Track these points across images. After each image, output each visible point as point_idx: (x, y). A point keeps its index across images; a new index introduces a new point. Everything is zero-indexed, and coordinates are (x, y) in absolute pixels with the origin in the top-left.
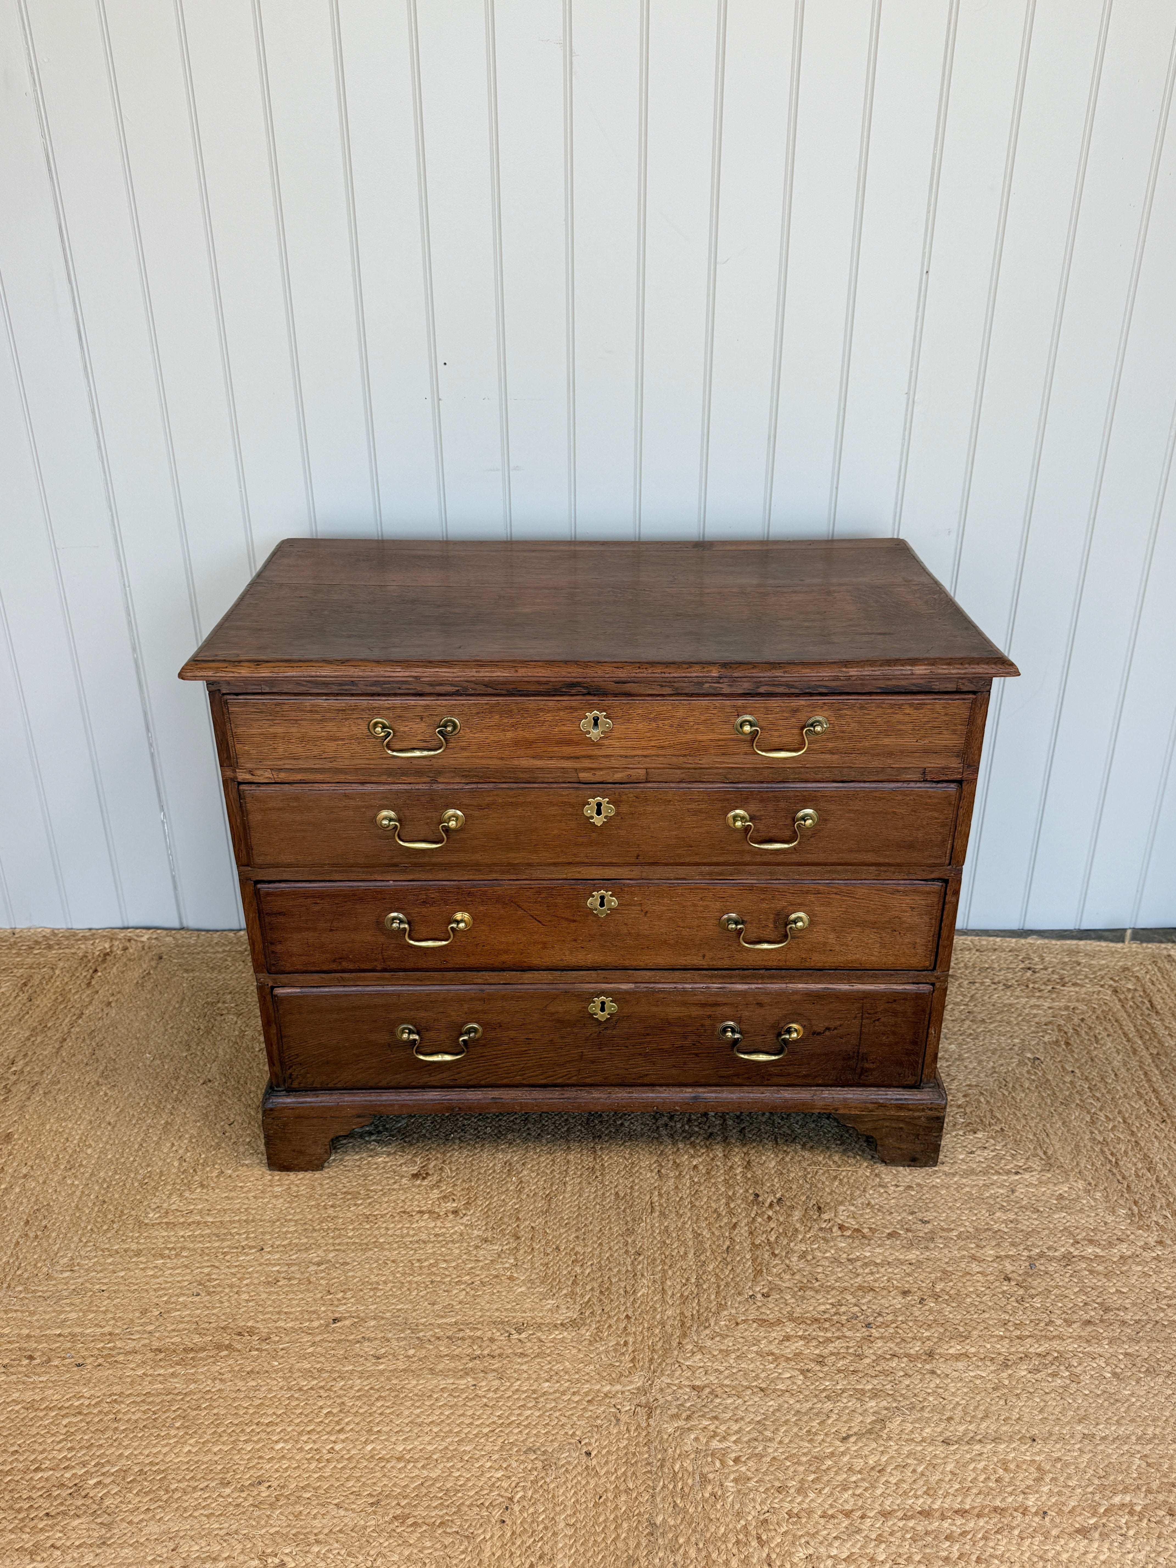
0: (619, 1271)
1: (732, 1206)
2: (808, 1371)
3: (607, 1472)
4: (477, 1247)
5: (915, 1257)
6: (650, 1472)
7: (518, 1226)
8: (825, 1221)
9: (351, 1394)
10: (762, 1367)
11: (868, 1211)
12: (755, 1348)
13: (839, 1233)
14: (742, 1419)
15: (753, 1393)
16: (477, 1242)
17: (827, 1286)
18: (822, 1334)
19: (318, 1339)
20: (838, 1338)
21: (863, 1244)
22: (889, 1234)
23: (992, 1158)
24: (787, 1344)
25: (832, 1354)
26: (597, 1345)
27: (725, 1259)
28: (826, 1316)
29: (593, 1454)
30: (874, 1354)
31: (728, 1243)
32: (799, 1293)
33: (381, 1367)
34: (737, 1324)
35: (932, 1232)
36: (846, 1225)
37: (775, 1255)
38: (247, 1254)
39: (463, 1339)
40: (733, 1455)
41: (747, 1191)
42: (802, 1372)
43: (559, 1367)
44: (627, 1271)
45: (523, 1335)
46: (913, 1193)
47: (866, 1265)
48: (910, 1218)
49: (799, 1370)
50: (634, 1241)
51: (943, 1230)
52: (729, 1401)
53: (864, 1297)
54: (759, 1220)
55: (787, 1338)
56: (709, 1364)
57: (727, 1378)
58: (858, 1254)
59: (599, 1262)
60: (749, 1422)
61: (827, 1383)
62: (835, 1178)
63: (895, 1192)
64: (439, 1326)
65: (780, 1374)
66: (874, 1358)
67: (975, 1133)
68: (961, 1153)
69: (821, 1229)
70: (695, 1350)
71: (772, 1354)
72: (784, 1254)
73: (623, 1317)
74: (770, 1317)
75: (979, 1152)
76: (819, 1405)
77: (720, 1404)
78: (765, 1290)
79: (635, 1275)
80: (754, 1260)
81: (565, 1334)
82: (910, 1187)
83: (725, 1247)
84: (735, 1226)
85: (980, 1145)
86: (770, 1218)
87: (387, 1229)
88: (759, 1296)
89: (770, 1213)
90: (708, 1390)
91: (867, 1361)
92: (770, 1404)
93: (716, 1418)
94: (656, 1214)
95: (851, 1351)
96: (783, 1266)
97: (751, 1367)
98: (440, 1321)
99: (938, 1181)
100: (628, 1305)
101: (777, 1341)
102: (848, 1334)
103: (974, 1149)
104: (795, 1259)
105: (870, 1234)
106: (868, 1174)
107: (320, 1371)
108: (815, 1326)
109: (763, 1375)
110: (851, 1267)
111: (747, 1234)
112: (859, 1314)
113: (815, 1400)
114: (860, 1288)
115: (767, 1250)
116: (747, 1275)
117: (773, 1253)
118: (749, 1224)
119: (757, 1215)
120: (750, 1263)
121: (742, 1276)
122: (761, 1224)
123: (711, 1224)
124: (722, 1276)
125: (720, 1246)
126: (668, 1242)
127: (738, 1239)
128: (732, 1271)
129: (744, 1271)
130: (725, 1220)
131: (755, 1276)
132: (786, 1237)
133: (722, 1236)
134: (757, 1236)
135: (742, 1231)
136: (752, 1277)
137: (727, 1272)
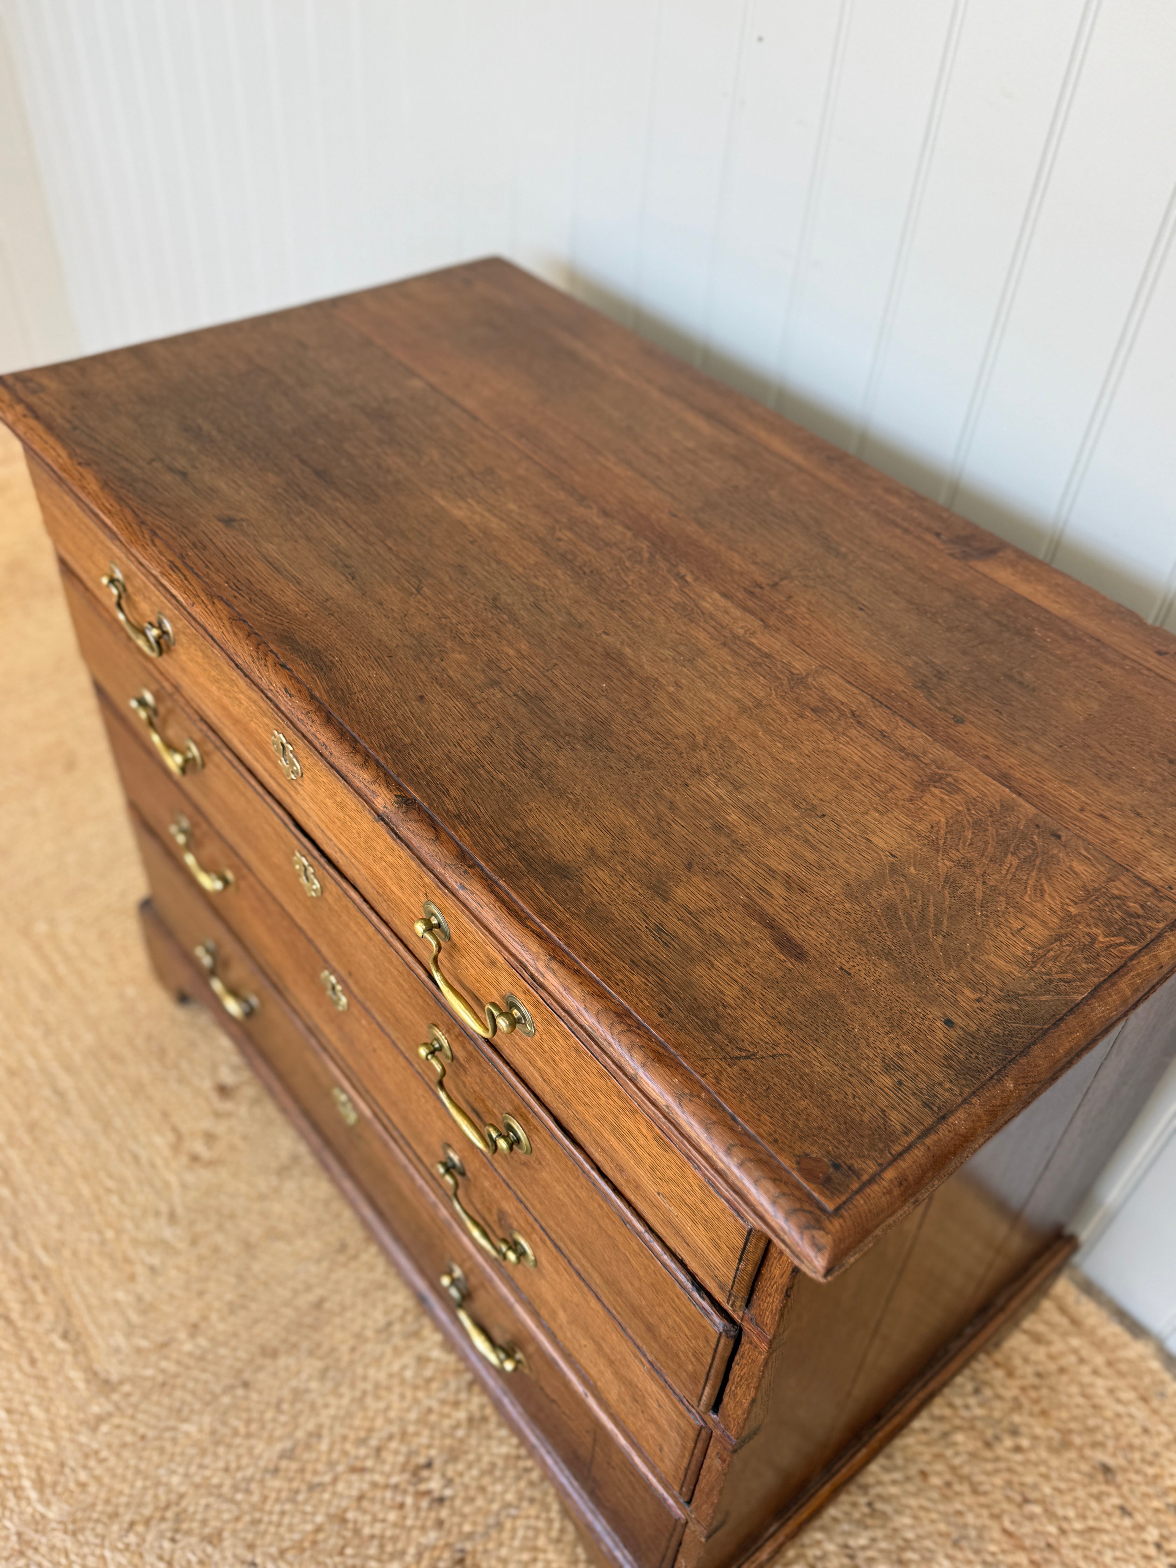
0: (207, 1382)
1: (392, 1445)
4: (157, 1214)
16: (164, 1208)
26: (83, 1429)
27: (297, 1492)
31: (327, 1478)
37: (341, 1553)
39: (25, 1288)
41: (429, 1446)
43: (35, 1410)
44: (212, 1391)
45: (60, 1344)
50: (261, 1367)
54: (389, 1494)
59: (208, 1351)
62: (535, 1549)
64: (32, 1255)
70: (133, 1547)
73: (142, 1430)
79: (210, 1403)
80: (319, 1529)
81: (83, 1386)
83: (317, 1480)
84: (362, 1470)
86: (402, 1506)
87: (133, 1114)
89: (409, 1501)
98: (39, 1251)
100: (162, 1425)
111: (355, 1493)
115: (344, 1537)
116: (287, 1536)
117: (343, 1548)
118: (374, 1485)
119: (396, 1487)
120: (309, 1527)
121: (282, 1530)
122: (383, 1501)
123: (344, 1438)
124: (268, 1507)
125: (315, 1472)
126: (285, 1407)
127: (341, 1487)
128: (283, 1513)
129: (291, 1528)
130: (362, 1452)
131: (292, 1548)
132: (382, 1547)
133: (332, 1465)
134: (359, 1508)
135: (356, 1485)
136: (286, 1544)
137: (277, 1508)
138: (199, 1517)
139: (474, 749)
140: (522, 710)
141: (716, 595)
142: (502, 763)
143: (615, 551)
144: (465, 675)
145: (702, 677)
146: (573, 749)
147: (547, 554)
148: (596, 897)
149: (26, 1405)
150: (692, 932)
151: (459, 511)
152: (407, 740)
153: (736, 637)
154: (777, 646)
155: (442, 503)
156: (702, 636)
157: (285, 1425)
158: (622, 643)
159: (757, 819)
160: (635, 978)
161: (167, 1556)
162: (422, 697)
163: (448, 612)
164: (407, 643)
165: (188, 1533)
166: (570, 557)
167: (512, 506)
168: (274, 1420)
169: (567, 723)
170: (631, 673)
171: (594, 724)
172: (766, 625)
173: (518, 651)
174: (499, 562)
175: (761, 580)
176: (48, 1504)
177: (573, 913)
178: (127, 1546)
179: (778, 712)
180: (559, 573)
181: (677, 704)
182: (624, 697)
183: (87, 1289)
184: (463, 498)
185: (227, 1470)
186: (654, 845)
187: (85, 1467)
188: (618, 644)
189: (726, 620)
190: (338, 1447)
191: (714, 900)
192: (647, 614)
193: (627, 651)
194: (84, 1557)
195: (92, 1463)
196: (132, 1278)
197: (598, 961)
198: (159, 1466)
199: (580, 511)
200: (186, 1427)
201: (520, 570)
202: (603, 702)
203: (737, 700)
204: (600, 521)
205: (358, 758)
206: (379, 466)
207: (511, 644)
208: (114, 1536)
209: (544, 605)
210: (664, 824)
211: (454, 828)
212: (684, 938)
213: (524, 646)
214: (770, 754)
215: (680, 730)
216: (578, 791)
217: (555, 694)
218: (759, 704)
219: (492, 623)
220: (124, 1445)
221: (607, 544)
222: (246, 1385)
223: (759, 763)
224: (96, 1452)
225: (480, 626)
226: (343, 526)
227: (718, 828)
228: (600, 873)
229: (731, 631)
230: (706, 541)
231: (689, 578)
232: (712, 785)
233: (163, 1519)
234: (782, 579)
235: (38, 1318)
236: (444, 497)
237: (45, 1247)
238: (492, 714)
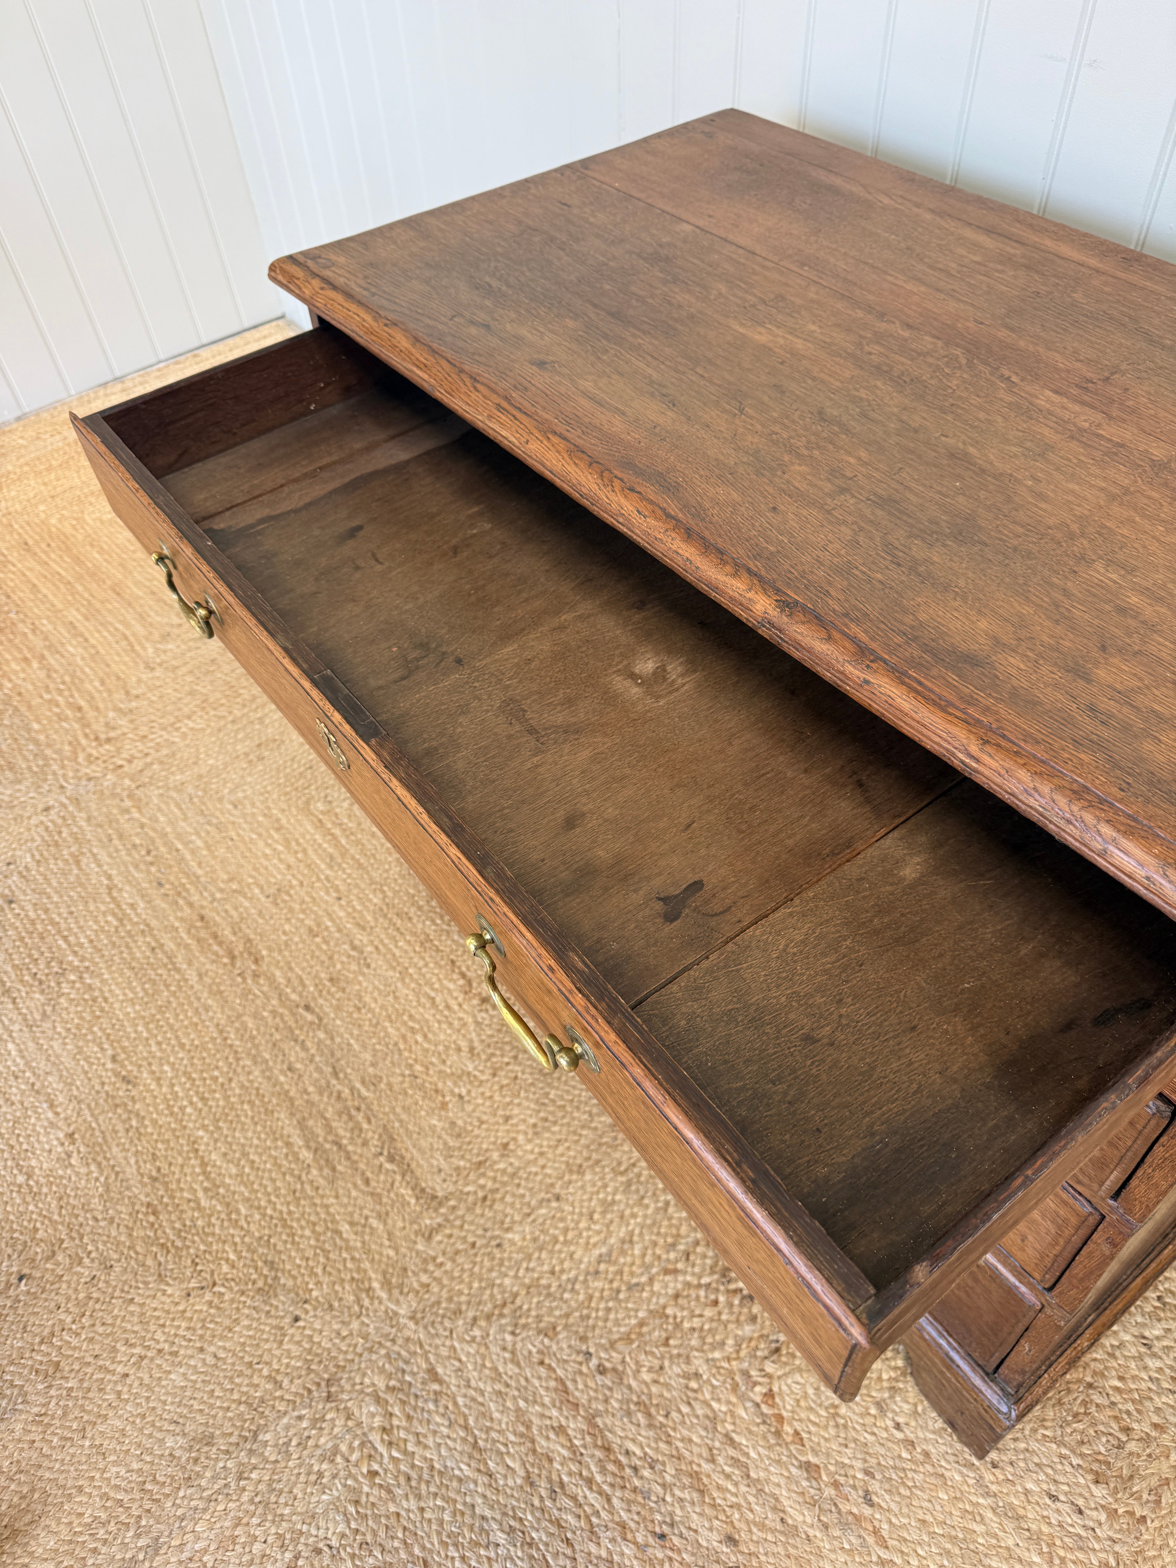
0: (523, 1196)
1: (699, 1250)
2: (532, 1484)
3: (288, 1351)
5: (800, 1518)
6: (310, 1391)
7: (508, 1064)
8: (762, 1370)
9: (242, 1078)
10: (504, 1426)
11: (823, 1413)
12: (522, 1404)
13: (758, 1399)
14: (426, 1447)
15: (464, 1440)
16: (464, 1045)
17: (666, 1433)
18: (593, 1468)
19: (281, 1010)
20: (601, 1493)
21: (764, 1438)
22: (808, 1463)
23: (1070, 1534)
24: (552, 1435)
25: (574, 1498)
26: (419, 1239)
27: (618, 1291)
28: (623, 1459)
29: (301, 1323)
30: (610, 1553)
31: (644, 1279)
32: (632, 1407)
33: (282, 1078)
34: (542, 1363)
35: (857, 1519)
36: (777, 1400)
37: (666, 1343)
38: (328, 893)
39: (351, 1118)
40: (376, 1467)
42: (528, 1477)
43: (374, 1222)
44: (529, 1204)
45: (388, 1166)
46: (905, 1455)
47: (735, 1462)
48: (860, 1475)
49: (528, 1472)
50: (570, 1182)
51: (876, 1532)
52: (438, 1419)
53: (683, 1488)
54: (702, 1293)
55: (561, 1430)
56: (470, 1367)
57: (465, 1396)
58: (744, 1442)
59: (519, 1168)
60: (426, 1459)
61: (530, 1517)
63: (886, 1429)
64: (352, 1089)
65: (508, 1453)
66: (604, 1554)
67: (1097, 1482)
68: (1037, 1482)
69: (746, 1374)
70: (478, 1339)
71: (528, 1428)
72: (675, 1352)
73: (471, 1239)
74: (577, 1394)
75: (1066, 1508)
76: (495, 1526)
77: (429, 1412)
78: (608, 1365)
79: (529, 1215)
80: (641, 1324)
81: (413, 1201)
82: (910, 1444)
83: (635, 1281)
84: (676, 1271)
85: (1081, 1502)
86: (716, 1303)
87: (426, 965)
88: (594, 1362)
89: (722, 1299)
90: (436, 1387)
91: (593, 1548)
92: (463, 1466)
93: (409, 1418)
94: (623, 1179)
95: (594, 1520)
96: (656, 1363)
97: (496, 1415)
98: (358, 1085)
99: (958, 1477)
100: (489, 1234)
101: (548, 1422)
102: (615, 1501)
103: (1062, 1498)
104: (677, 1370)
105: (789, 1439)
106: (885, 1376)
107: (252, 1038)
108: (599, 1454)
109: (494, 1435)
110: (717, 1444)
111: (670, 1292)
112: (654, 1498)
113: (498, 1517)
114: (696, 1476)
115: (666, 1330)
116: (615, 1329)
117: (667, 1339)
118: (688, 1285)
119: (708, 1286)
120: (633, 1322)
121: (609, 1324)
122: (698, 1298)
123: (655, 1244)
124: (593, 1305)
125: (632, 1274)
126: (596, 1216)
127: (657, 1287)
128: (608, 1310)
129: (617, 1323)
130: (672, 1256)
131: (620, 1339)
132: (703, 1339)
133: (647, 1267)
134: (676, 1305)
135: (672, 1285)
136: (616, 1337)
137: (602, 1305)
138: (533, 1313)
139: (843, 552)
140: (880, 513)
141: (1048, 393)
142: (874, 563)
143: (930, 360)
144: (811, 484)
145: (1058, 469)
146: (944, 545)
147: (862, 368)
148: (1015, 682)
149: (367, 1218)
150: (1126, 710)
151: (761, 336)
152: (772, 549)
153: (1082, 430)
154: (1128, 436)
155: (741, 330)
156: (1046, 431)
157: (599, 1232)
158: (964, 443)
159: (1160, 600)
160: (1082, 756)
161: (510, 1347)
162: (774, 509)
163: (777, 428)
164: (745, 459)
165: (525, 1326)
166: (885, 368)
167: (812, 327)
168: (589, 1229)
169: (931, 521)
170: (983, 471)
171: (959, 521)
172: (1111, 418)
173: (859, 459)
174: (814, 379)
175: (1089, 375)
176: (398, 1302)
177: (996, 699)
178: (473, 1339)
179: (1149, 498)
180: (879, 384)
181: (1041, 497)
182: (983, 494)
183: (404, 1117)
184: (761, 324)
185: (553, 1272)
186: (1059, 630)
187: (425, 1271)
188: (960, 445)
189: (1066, 415)
190: (650, 1252)
191: (1140, 679)
192: (982, 415)
193: (972, 450)
194: (437, 1347)
195: (431, 1267)
196: (444, 1106)
197: (1038, 742)
198: (491, 1270)
199: (882, 326)
200: (510, 1236)
201: (838, 384)
202: (961, 499)
203: (1102, 489)
204: (906, 334)
205: (728, 568)
206: (670, 303)
207: (849, 453)
208: (461, 1329)
209: (872, 415)
210: (1062, 610)
211: (846, 625)
212: (1120, 716)
213: (863, 454)
214: (1154, 537)
215: (1051, 522)
216: (962, 583)
217: (909, 495)
218: (1127, 491)
219: (824, 435)
220: (457, 1252)
221: (919, 354)
222: (558, 1198)
223: (1144, 547)
224: (434, 1259)
225: (813, 438)
226: (649, 359)
227: (1122, 610)
228: (1011, 660)
229: (1075, 425)
230: (1022, 344)
231: (1014, 379)
232: (1102, 570)
233: (501, 1315)
234: (1113, 374)
235: (365, 1143)
236: (742, 324)
237: (363, 1082)
238: (850, 519)
